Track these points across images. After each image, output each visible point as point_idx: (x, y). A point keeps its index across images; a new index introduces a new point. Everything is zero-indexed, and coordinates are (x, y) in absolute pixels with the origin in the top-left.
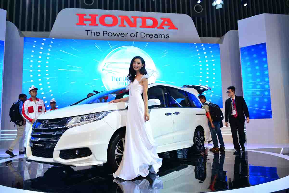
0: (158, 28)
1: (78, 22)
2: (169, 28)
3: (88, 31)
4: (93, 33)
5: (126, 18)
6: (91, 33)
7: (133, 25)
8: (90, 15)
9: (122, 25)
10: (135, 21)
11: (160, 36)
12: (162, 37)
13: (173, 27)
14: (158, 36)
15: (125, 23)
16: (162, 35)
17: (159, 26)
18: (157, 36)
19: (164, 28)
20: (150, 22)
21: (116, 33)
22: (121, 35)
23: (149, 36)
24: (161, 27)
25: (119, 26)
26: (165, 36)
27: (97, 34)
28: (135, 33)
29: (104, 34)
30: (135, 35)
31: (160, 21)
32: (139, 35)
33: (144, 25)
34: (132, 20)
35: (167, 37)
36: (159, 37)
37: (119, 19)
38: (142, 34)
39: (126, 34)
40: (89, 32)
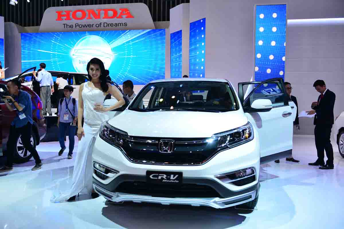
0: (117, 18)
1: (57, 18)
2: (126, 17)
3: (64, 24)
4: (68, 26)
5: (92, 12)
6: (67, 25)
7: (98, 16)
8: (65, 11)
9: (90, 18)
10: (99, 13)
11: (120, 24)
12: (121, 25)
13: (130, 16)
14: (118, 24)
15: (92, 16)
16: (121, 24)
17: (118, 15)
18: (116, 25)
19: (122, 17)
20: (111, 13)
21: (85, 25)
22: (89, 26)
23: (111, 25)
24: (120, 17)
25: (87, 19)
26: (123, 24)
27: (71, 26)
28: (99, 23)
29: (76, 26)
30: (99, 25)
31: (119, 12)
32: (102, 25)
33: (106, 16)
34: (97, 12)
35: (125, 25)
36: (118, 26)
37: (87, 13)
38: (105, 24)
39: (92, 25)
40: (66, 25)
